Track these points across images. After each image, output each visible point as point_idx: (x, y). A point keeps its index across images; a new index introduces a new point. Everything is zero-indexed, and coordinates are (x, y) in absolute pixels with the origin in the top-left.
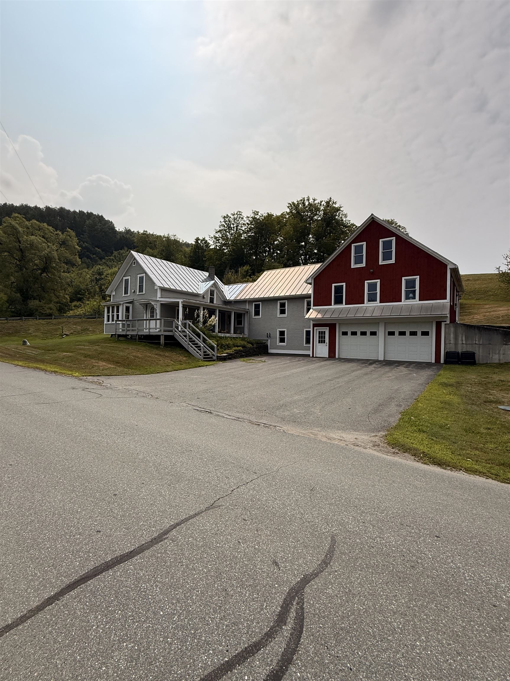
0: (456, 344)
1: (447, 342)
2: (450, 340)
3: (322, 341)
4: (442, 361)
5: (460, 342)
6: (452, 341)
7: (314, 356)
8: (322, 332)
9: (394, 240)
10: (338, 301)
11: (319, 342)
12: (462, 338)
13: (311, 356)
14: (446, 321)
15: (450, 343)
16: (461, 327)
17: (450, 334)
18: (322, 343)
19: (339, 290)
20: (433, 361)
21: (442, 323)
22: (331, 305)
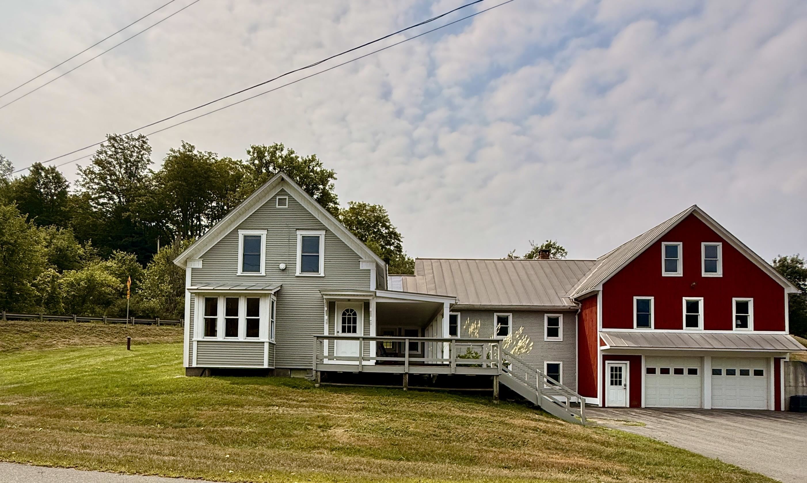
0: (796, 387)
1: (787, 385)
2: (790, 382)
3: (616, 381)
4: (783, 408)
5: (800, 384)
6: (792, 384)
7: (606, 406)
8: (616, 368)
9: (721, 246)
10: (643, 322)
11: (612, 384)
12: (802, 378)
13: (601, 405)
14: (785, 358)
15: (790, 386)
16: (801, 366)
17: (789, 374)
18: (616, 384)
19: (644, 306)
20: (773, 408)
21: (781, 360)
22: (633, 328)
